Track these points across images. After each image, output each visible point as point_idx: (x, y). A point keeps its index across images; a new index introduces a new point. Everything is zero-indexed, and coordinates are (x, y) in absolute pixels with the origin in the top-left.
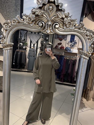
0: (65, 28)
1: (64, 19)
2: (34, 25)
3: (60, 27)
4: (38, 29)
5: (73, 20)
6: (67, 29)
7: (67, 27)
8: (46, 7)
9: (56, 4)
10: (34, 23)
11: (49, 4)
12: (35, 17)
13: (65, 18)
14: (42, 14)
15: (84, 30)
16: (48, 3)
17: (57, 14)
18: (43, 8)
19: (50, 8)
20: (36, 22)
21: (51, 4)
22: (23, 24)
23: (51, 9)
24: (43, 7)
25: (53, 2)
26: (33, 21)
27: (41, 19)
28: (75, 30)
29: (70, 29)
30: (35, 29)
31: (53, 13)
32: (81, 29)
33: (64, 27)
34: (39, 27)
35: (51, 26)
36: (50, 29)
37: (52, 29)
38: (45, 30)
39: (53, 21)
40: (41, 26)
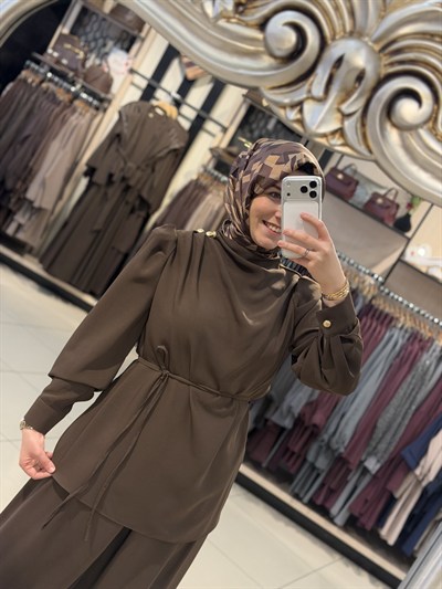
10: (238, 4)
30: (225, 57)
34: (262, 49)
35: (364, 82)
36: (339, 110)
37: (358, 114)
38: (304, 96)
39: (398, 51)
40: (278, 53)
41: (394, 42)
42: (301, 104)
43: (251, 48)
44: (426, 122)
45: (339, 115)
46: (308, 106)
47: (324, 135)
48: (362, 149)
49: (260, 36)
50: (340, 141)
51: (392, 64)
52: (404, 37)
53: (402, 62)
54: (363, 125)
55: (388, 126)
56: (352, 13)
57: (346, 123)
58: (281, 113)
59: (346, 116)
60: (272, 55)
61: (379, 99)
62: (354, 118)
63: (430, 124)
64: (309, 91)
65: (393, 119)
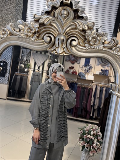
0: (88, 46)
1: (86, 32)
2: (36, 40)
3: (80, 45)
4: (43, 46)
5: (101, 34)
6: (90, 48)
7: (90, 45)
8: (57, 12)
9: (74, 8)
10: (37, 37)
11: (63, 8)
12: (38, 26)
13: (87, 30)
14: (51, 22)
15: (118, 50)
16: (60, 6)
17: (75, 23)
18: (52, 14)
19: (64, 14)
20: (40, 34)
21: (66, 8)
22: (19, 37)
23: (66, 15)
24: (53, 12)
25: (69, 5)
26: (35, 33)
27: (48, 31)
28: (104, 49)
29: (95, 48)
30: (39, 46)
31: (69, 21)
32: (114, 49)
33: (86, 45)
34: (44, 43)
35: (64, 41)
36: (62, 48)
37: (66, 47)
38: (55, 48)
39: (68, 34)
40: (48, 42)
41: (67, 32)
42: (55, 49)
43: (43, 43)
44: (78, 44)
45: (63, 49)
46: (56, 49)
47: (61, 53)
48: (69, 53)
49: (43, 41)
50: (65, 53)
51: (68, 36)
52: (68, 31)
53: (69, 35)
54: (67, 49)
55: (72, 47)
56: (57, 30)
57: (64, 50)
58: (52, 52)
59: (64, 48)
60: (47, 43)
61: (68, 43)
62: (65, 48)
63: (79, 44)
64: (56, 47)
65: (72, 46)
